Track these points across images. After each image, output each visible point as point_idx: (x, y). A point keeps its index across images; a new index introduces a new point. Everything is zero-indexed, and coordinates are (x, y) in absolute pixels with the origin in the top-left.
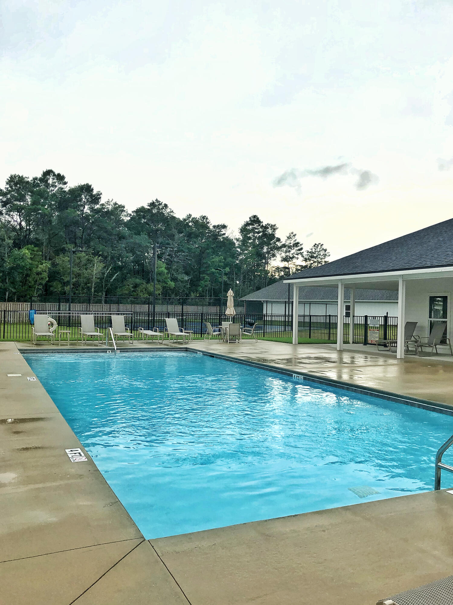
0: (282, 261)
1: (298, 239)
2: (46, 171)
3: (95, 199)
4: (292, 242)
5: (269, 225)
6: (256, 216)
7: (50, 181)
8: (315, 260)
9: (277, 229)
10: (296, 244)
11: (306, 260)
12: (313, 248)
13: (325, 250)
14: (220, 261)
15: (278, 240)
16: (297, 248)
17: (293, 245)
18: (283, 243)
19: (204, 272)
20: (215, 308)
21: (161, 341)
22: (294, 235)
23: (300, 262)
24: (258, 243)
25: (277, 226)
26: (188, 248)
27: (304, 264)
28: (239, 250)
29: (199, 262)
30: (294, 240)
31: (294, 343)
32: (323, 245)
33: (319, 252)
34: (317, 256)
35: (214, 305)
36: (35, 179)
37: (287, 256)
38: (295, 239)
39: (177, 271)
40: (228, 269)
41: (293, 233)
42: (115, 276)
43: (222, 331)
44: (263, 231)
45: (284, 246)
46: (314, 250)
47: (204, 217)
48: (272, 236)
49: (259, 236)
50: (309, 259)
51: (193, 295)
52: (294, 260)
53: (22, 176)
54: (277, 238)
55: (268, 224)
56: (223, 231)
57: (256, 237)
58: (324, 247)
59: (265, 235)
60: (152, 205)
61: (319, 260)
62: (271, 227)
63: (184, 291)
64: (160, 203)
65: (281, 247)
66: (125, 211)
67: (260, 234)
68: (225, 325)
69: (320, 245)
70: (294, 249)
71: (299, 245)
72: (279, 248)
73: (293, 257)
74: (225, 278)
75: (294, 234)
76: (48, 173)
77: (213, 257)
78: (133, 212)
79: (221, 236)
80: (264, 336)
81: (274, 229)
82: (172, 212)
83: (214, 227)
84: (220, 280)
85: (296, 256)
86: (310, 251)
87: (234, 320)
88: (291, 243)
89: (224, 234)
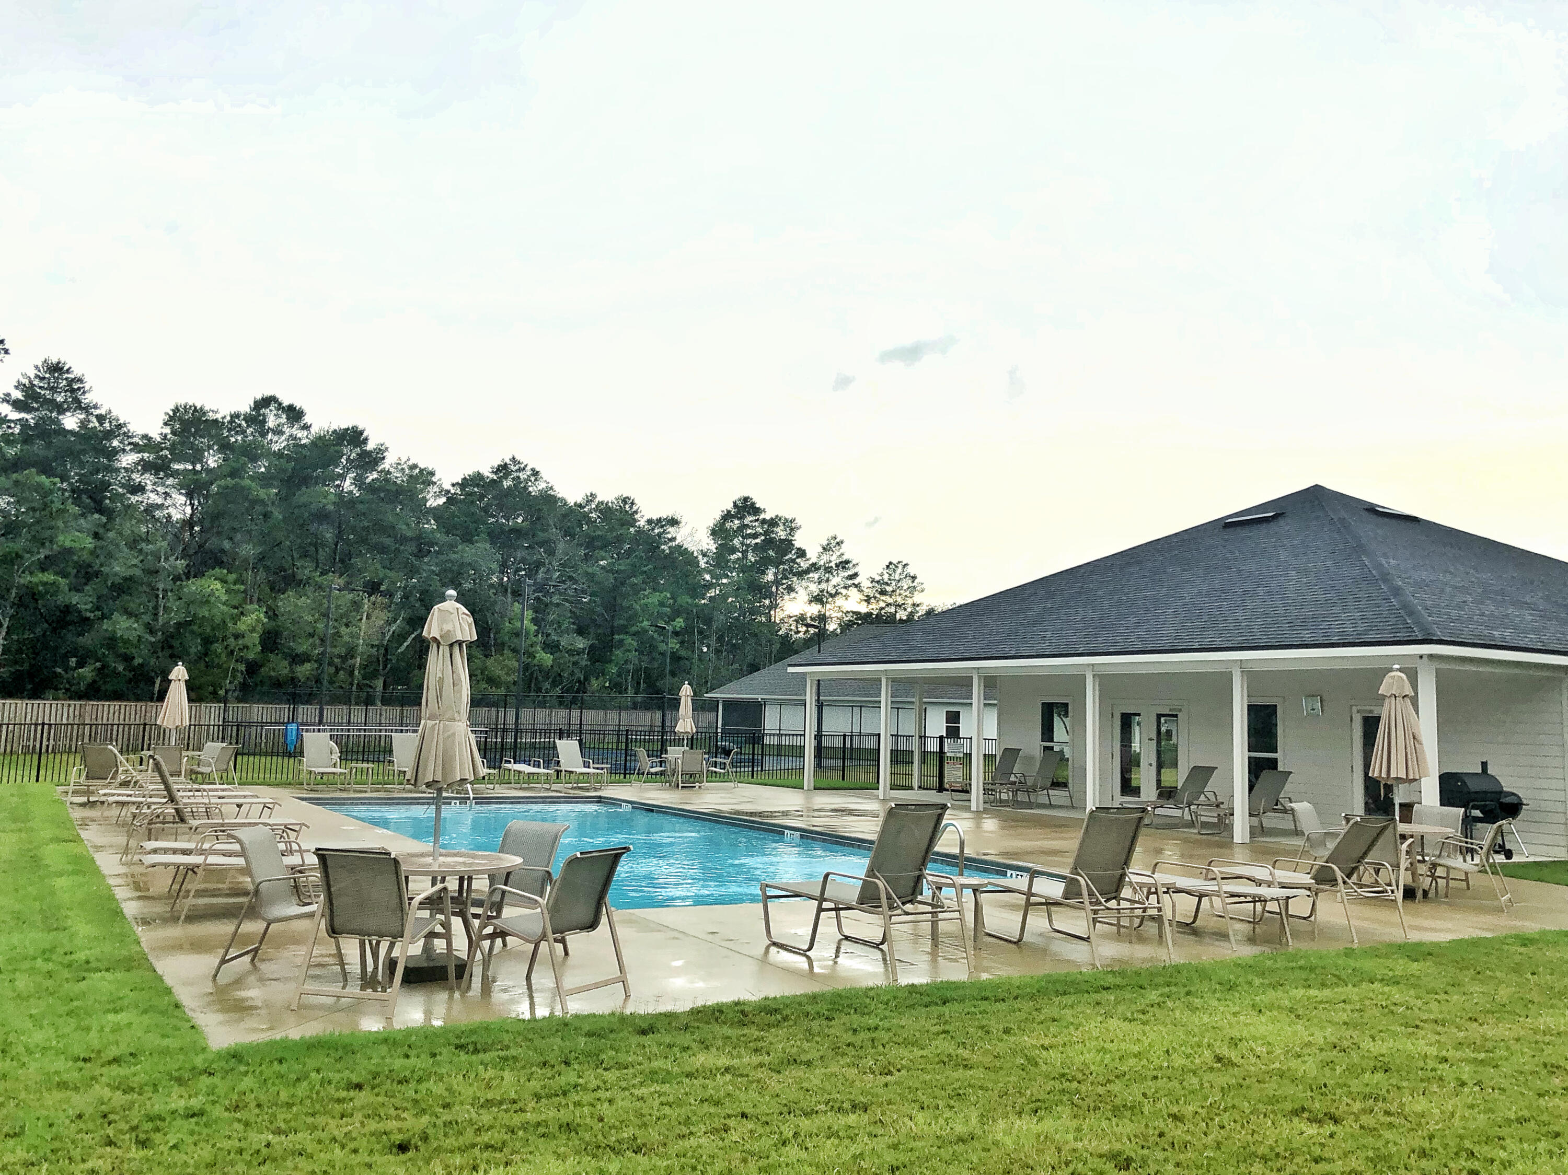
0: (811, 601)
1: (848, 552)
2: (263, 399)
3: (371, 459)
4: (835, 559)
5: (780, 519)
6: (748, 498)
7: (271, 422)
8: (890, 600)
9: (798, 528)
10: (844, 564)
11: (868, 600)
12: (885, 572)
13: (914, 578)
14: (662, 604)
15: (802, 553)
16: (846, 574)
17: (837, 565)
18: (814, 560)
19: (624, 630)
20: (648, 715)
21: (547, 786)
22: (838, 543)
23: (853, 603)
24: (753, 560)
25: (799, 522)
26: (587, 574)
27: (863, 608)
28: (708, 577)
29: (612, 607)
30: (838, 554)
31: (805, 788)
32: (907, 565)
33: (899, 581)
34: (893, 591)
35: (646, 706)
36: (236, 416)
37: (822, 591)
38: (841, 551)
39: (560, 627)
40: (680, 623)
41: (835, 538)
42: (410, 640)
43: (668, 765)
44: (766, 533)
45: (814, 567)
46: (886, 577)
47: (625, 501)
48: (788, 544)
49: (756, 544)
50: (875, 597)
51: (595, 684)
52: (839, 601)
53: (201, 409)
54: (799, 549)
55: (777, 516)
56: (672, 531)
57: (748, 546)
58: (911, 570)
59: (769, 542)
60: (503, 469)
61: (900, 600)
62: (784, 524)
63: (572, 674)
64: (522, 466)
65: (807, 571)
66: (435, 483)
67: (758, 541)
68: (674, 753)
69: (900, 566)
70: (838, 574)
71: (850, 565)
72: (802, 574)
73: (837, 593)
74: (673, 644)
75: (838, 540)
76: (266, 402)
77: (646, 593)
78: (453, 485)
79: (665, 543)
80: (753, 777)
81: (792, 529)
82: (551, 488)
83: (650, 522)
84: (662, 647)
85: (844, 591)
86: (877, 578)
87: (692, 742)
88: (830, 562)
89: (674, 539)
